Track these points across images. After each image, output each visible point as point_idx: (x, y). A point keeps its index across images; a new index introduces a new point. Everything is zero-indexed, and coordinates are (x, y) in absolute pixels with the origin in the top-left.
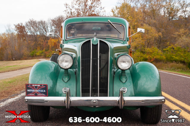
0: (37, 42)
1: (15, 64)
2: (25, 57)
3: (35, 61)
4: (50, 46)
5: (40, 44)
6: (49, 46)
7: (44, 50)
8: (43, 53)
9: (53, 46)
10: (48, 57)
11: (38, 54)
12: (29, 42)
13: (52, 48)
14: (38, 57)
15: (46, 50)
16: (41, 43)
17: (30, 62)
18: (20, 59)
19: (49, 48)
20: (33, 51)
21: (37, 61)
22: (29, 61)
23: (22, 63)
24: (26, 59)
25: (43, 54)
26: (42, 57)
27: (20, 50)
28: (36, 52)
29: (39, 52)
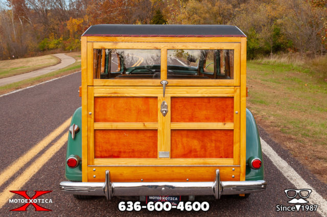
0: (49, 26)
1: (21, 65)
2: (31, 53)
3: (48, 59)
4: (71, 30)
5: (54, 29)
6: (69, 31)
7: (61, 39)
8: (59, 43)
9: (76, 30)
10: (69, 50)
11: (51, 46)
12: (35, 26)
13: (74, 33)
14: (52, 51)
15: (65, 39)
16: (56, 27)
17: (41, 60)
18: (23, 56)
19: (69, 34)
20: (43, 41)
21: (51, 58)
22: (39, 58)
23: (30, 63)
24: (33, 56)
25: (60, 45)
26: (59, 50)
27: (21, 41)
28: (47, 43)
29: (52, 43)
